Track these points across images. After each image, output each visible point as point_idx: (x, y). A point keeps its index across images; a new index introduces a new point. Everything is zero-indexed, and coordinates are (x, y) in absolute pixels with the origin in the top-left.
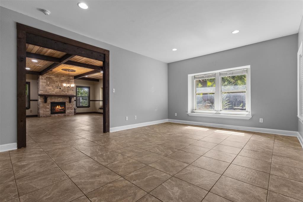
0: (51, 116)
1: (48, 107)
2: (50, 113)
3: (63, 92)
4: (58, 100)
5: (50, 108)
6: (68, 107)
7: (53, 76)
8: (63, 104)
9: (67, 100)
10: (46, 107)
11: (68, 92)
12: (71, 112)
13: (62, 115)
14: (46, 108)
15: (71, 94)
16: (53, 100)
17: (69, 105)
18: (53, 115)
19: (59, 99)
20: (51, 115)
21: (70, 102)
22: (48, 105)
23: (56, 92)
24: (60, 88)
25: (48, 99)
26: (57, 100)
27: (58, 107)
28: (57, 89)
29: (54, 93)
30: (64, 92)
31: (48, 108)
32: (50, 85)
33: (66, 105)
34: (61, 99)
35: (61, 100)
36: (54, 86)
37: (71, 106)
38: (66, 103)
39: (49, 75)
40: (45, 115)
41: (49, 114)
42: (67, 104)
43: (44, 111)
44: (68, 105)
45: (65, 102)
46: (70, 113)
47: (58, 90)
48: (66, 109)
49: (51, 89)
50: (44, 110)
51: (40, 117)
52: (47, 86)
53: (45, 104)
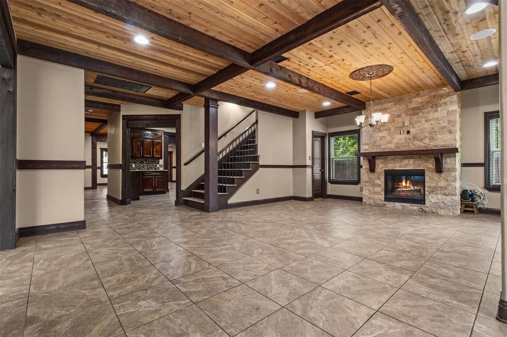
0: (385, 205)
1: (378, 182)
2: (382, 197)
3: (416, 143)
4: (403, 164)
5: (383, 185)
6: (433, 185)
7: (390, 102)
8: (417, 177)
9: (428, 165)
10: (374, 181)
11: (432, 139)
12: (443, 203)
13: (415, 207)
14: (375, 185)
15: (442, 143)
16: (390, 165)
17: (437, 179)
18: (390, 205)
19: (406, 161)
20: (386, 203)
21: (439, 169)
22: (379, 178)
23: (398, 143)
24: (408, 132)
25: (377, 162)
26: (398, 165)
27: (406, 183)
28: (398, 137)
29: (392, 147)
30: (421, 140)
31: (379, 185)
32: (382, 129)
33: (427, 178)
34: (411, 161)
35: (409, 165)
36: (392, 130)
37: (443, 184)
38: (427, 173)
39: (380, 104)
40: (372, 202)
41: (381, 200)
42: (430, 178)
43: (369, 190)
44: (431, 180)
45: (424, 170)
46: (442, 205)
47: (404, 136)
48: (426, 192)
49: (384, 137)
50: (371, 188)
51: (364, 203)
52: (376, 132)
53: (373, 176)
